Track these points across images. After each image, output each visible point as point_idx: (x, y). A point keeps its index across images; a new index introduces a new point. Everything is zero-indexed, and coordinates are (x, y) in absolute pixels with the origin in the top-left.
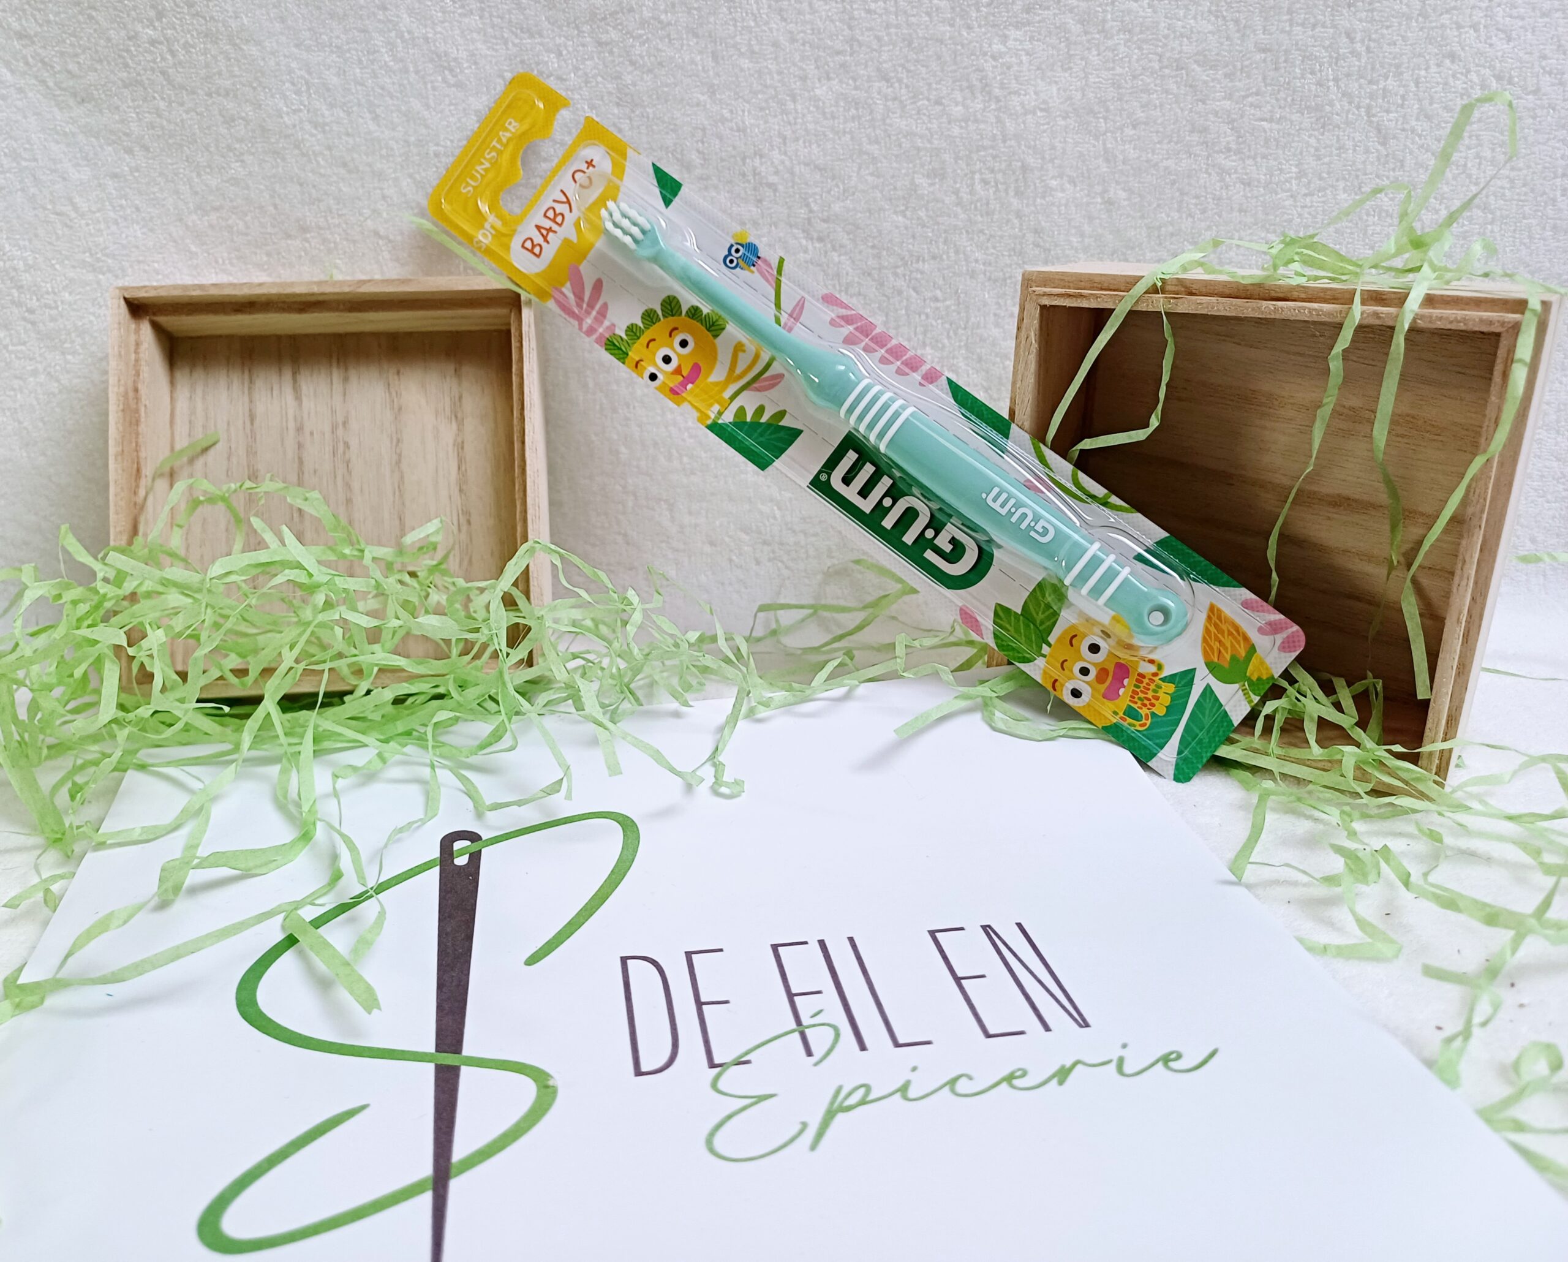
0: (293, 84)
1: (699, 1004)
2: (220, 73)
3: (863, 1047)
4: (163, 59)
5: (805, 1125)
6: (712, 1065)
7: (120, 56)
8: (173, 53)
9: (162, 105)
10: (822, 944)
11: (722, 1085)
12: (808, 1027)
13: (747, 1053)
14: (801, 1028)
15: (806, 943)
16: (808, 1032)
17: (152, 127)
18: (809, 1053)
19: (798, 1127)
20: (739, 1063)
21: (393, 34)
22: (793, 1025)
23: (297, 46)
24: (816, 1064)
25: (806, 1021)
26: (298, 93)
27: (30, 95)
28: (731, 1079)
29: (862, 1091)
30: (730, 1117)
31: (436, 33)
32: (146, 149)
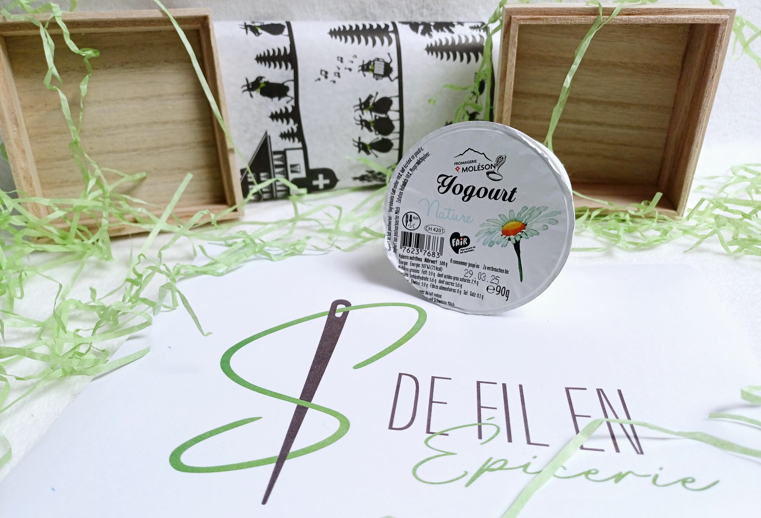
1: (431, 402)
3: (510, 440)
5: (466, 473)
6: (428, 432)
10: (504, 386)
11: (429, 443)
12: (484, 424)
13: (447, 430)
14: (480, 424)
15: (496, 383)
16: (483, 427)
18: (480, 437)
19: (464, 473)
20: (442, 434)
22: (476, 421)
24: (482, 444)
25: (483, 421)
28: (436, 441)
29: (503, 462)
30: (429, 459)
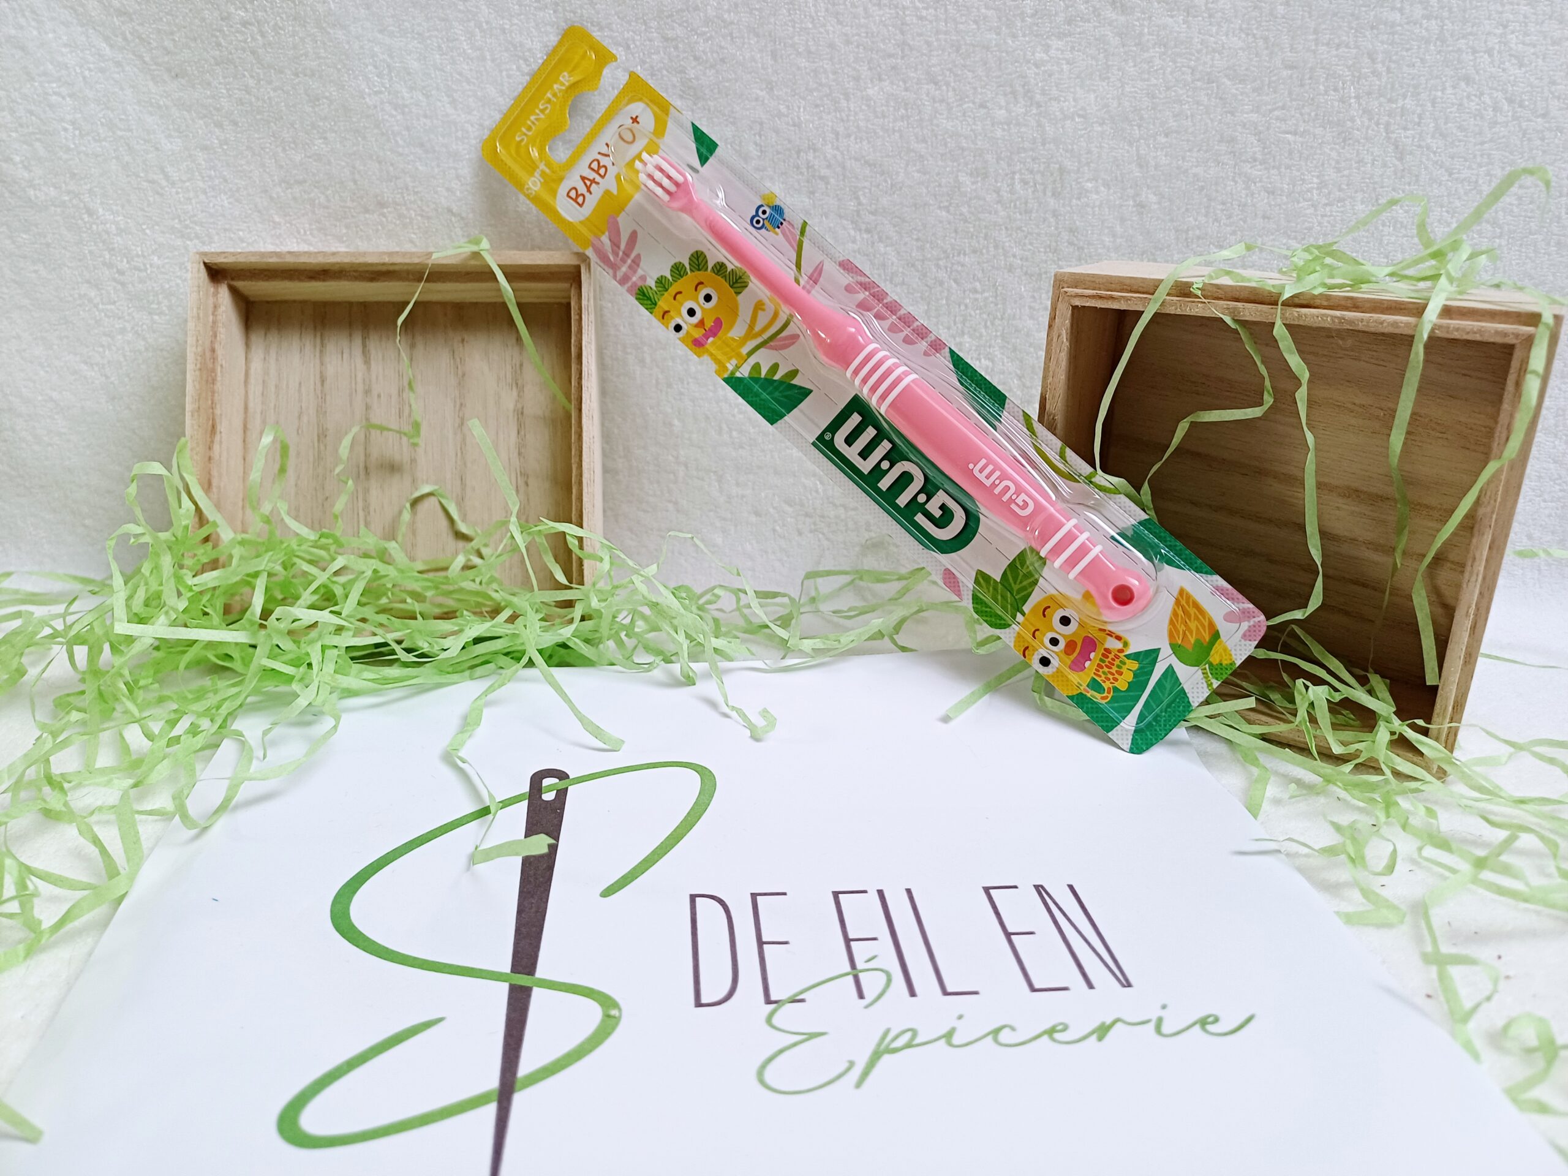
0: (376, 67)
1: (761, 943)
2: (306, 55)
3: (913, 993)
4: (254, 39)
5: (852, 1064)
6: (768, 1001)
7: (213, 36)
8: (263, 35)
9: (251, 82)
10: (881, 893)
11: (776, 1020)
12: (862, 971)
13: (801, 992)
14: (855, 972)
15: (865, 892)
16: (861, 976)
17: (240, 102)
18: (861, 996)
19: (847, 1065)
20: (794, 1001)
21: (472, 24)
22: (847, 968)
23: (381, 32)
24: (867, 1007)
25: (860, 965)
26: (380, 75)
27: (127, 68)
28: (787, 1016)
29: (908, 1035)
30: (781, 1051)
31: (512, 25)
32: (236, 124)
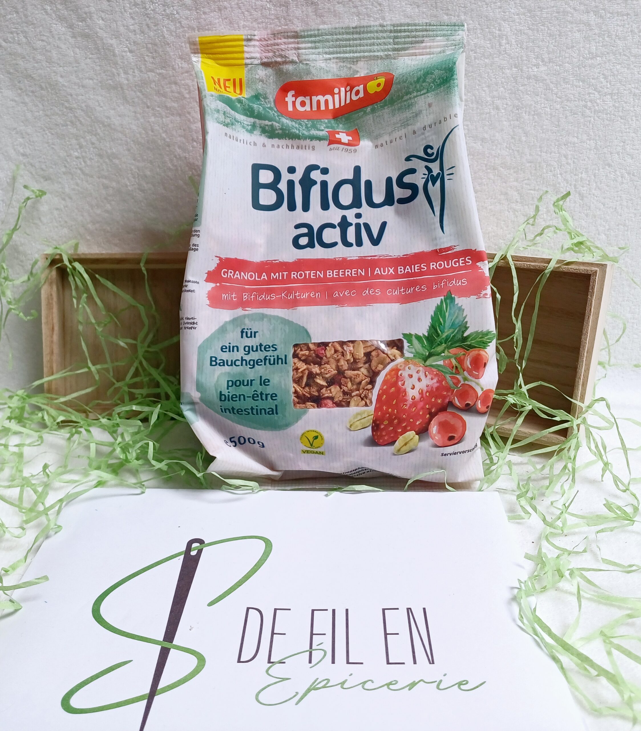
1: (273, 634)
5: (297, 694)
6: (269, 662)
9: (79, 181)
11: (270, 671)
12: (314, 650)
29: (325, 682)
30: (269, 686)
